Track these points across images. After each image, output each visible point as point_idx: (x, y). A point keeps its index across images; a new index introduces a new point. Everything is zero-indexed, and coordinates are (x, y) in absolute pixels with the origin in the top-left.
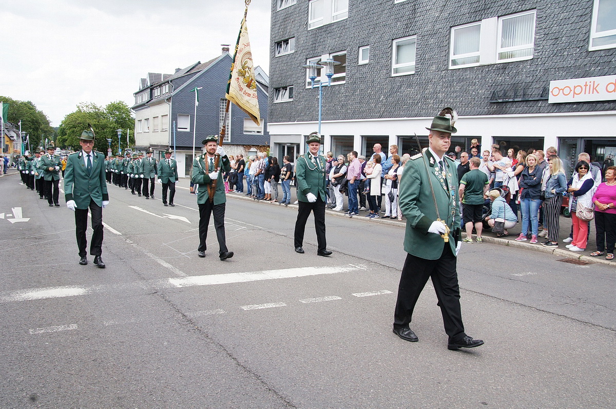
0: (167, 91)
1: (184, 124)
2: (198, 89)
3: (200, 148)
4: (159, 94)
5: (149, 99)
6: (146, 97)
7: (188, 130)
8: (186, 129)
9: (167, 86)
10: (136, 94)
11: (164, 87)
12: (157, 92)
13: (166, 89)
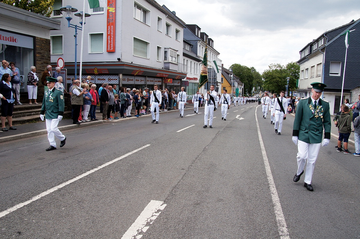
0: (322, 43)
1: (336, 70)
2: (350, 31)
3: (349, 90)
4: (316, 48)
5: (309, 53)
6: (307, 52)
7: (339, 75)
8: (337, 74)
9: (323, 40)
10: (301, 51)
11: (320, 41)
12: (315, 47)
13: (321, 43)
